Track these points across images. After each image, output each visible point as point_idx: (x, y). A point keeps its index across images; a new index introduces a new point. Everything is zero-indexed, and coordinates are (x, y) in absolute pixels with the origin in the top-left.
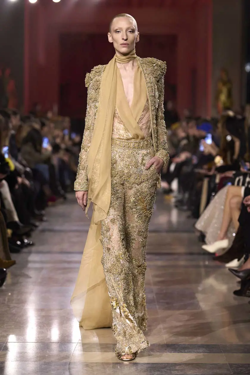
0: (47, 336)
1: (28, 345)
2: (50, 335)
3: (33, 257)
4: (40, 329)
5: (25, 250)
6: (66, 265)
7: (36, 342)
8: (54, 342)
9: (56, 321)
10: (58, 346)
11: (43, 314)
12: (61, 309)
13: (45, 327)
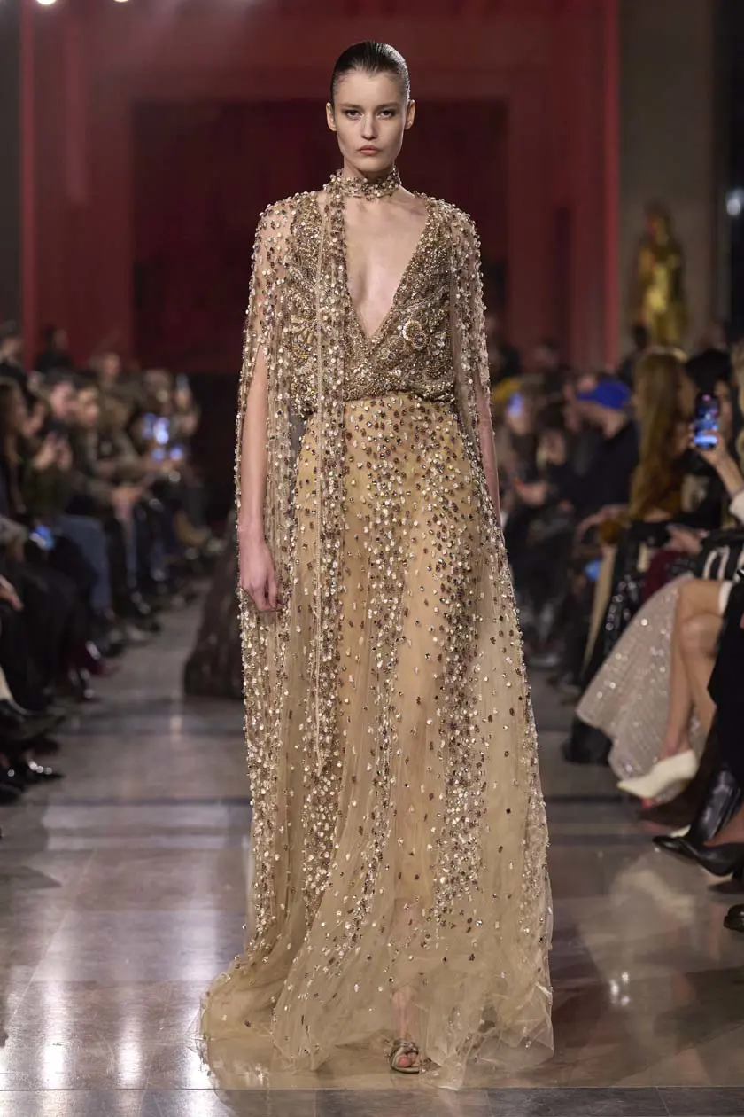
0: (105, 1069)
1: (45, 1097)
2: (115, 1065)
3: (56, 818)
4: (84, 1047)
5: (32, 794)
6: (165, 842)
7: (71, 1087)
8: (130, 1087)
9: (133, 1019)
10: (142, 1099)
11: (94, 996)
12: (150, 983)
13: (102, 1040)
